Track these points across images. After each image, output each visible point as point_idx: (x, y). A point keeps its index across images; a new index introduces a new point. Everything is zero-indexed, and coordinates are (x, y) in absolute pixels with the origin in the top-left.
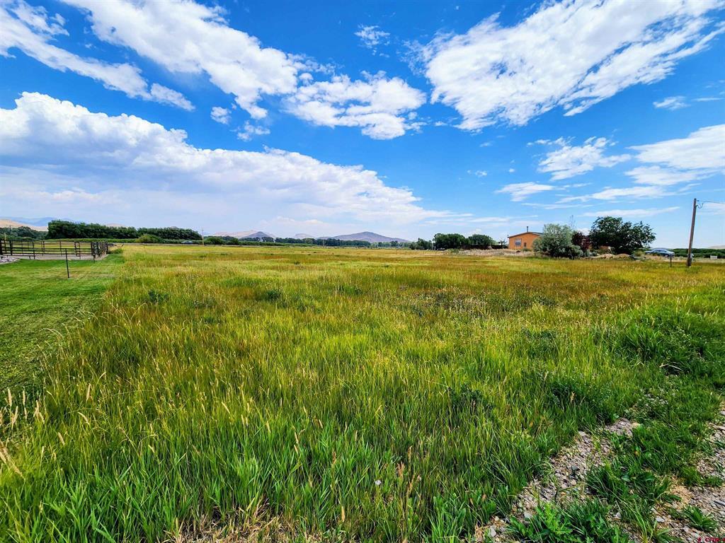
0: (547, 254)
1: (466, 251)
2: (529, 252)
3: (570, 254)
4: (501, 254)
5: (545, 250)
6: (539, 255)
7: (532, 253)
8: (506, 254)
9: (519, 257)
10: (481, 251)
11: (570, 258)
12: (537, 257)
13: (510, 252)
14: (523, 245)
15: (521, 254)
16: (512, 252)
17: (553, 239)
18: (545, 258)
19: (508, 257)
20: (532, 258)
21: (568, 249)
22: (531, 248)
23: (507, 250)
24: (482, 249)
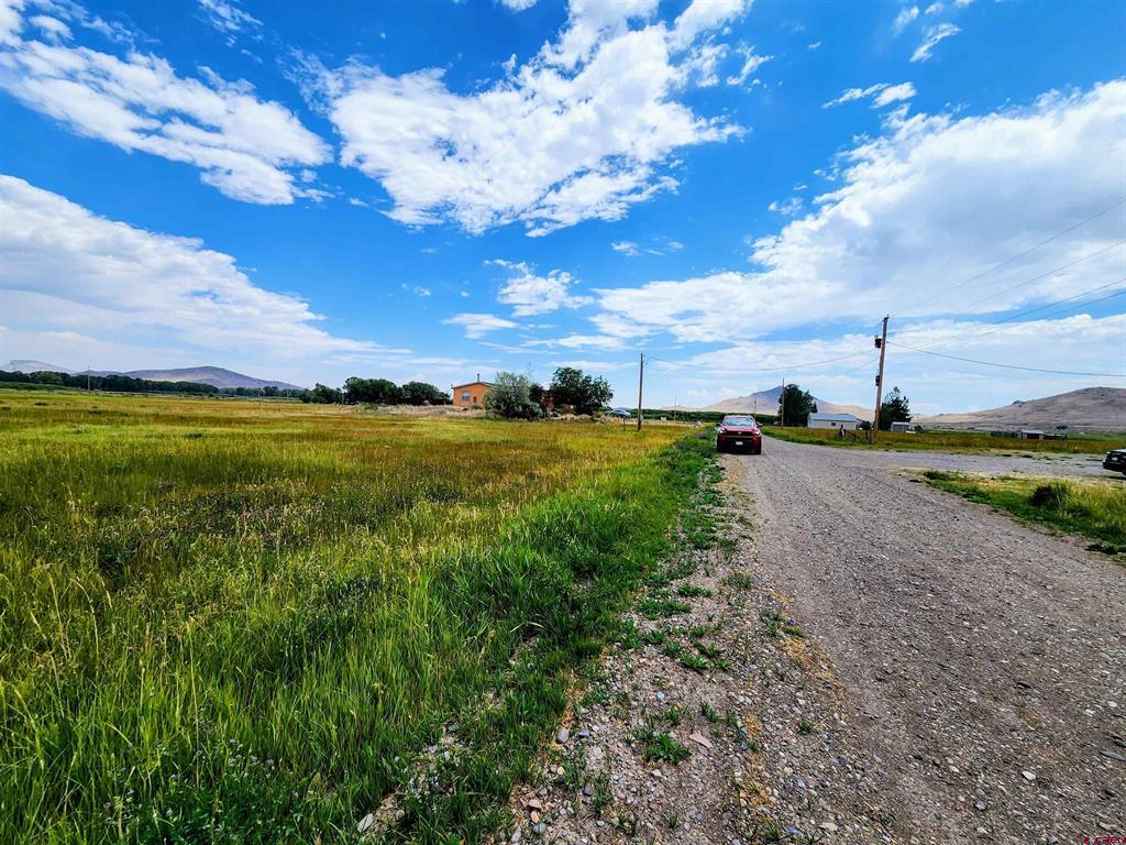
0: (501, 414)
1: (389, 408)
2: (479, 411)
3: (529, 415)
4: (442, 413)
5: (498, 407)
6: (491, 415)
7: (483, 412)
8: (448, 413)
9: (465, 418)
10: (412, 407)
11: (529, 419)
12: (488, 418)
13: (454, 410)
14: (472, 400)
15: (468, 413)
16: (455, 410)
17: (507, 393)
18: (498, 420)
19: (452, 417)
20: (482, 418)
21: (525, 407)
22: (482, 405)
23: (450, 406)
24: (414, 404)
